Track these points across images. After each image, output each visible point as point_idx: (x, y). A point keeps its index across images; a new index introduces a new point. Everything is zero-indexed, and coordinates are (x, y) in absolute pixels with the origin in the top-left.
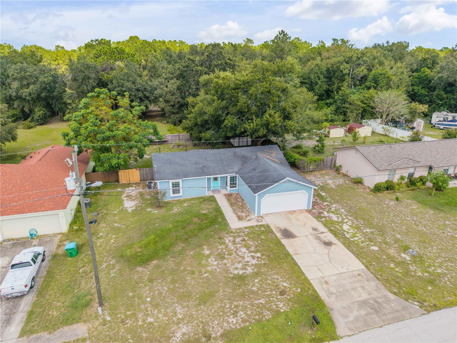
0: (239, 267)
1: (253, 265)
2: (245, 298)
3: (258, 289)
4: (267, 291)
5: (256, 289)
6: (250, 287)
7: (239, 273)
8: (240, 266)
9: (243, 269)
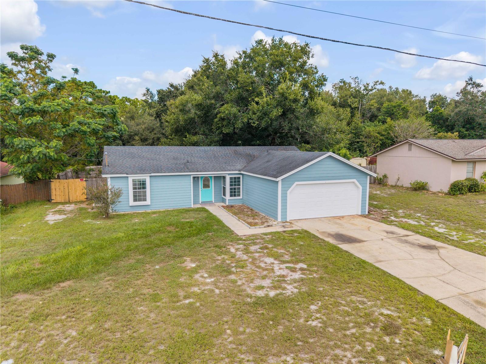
0: (266, 285)
1: (295, 281)
2: (296, 345)
3: (324, 323)
4: (349, 329)
5: (320, 325)
6: (302, 321)
7: (267, 295)
8: (267, 283)
9: (275, 288)
